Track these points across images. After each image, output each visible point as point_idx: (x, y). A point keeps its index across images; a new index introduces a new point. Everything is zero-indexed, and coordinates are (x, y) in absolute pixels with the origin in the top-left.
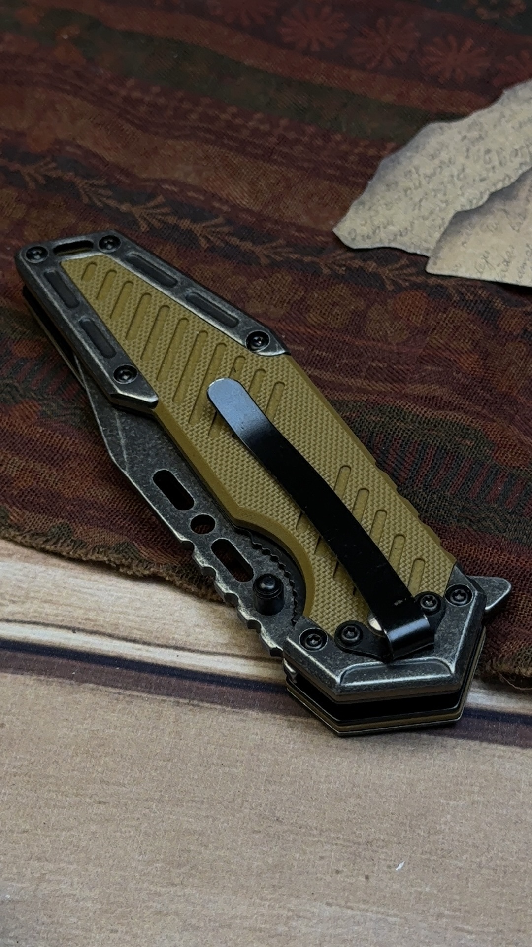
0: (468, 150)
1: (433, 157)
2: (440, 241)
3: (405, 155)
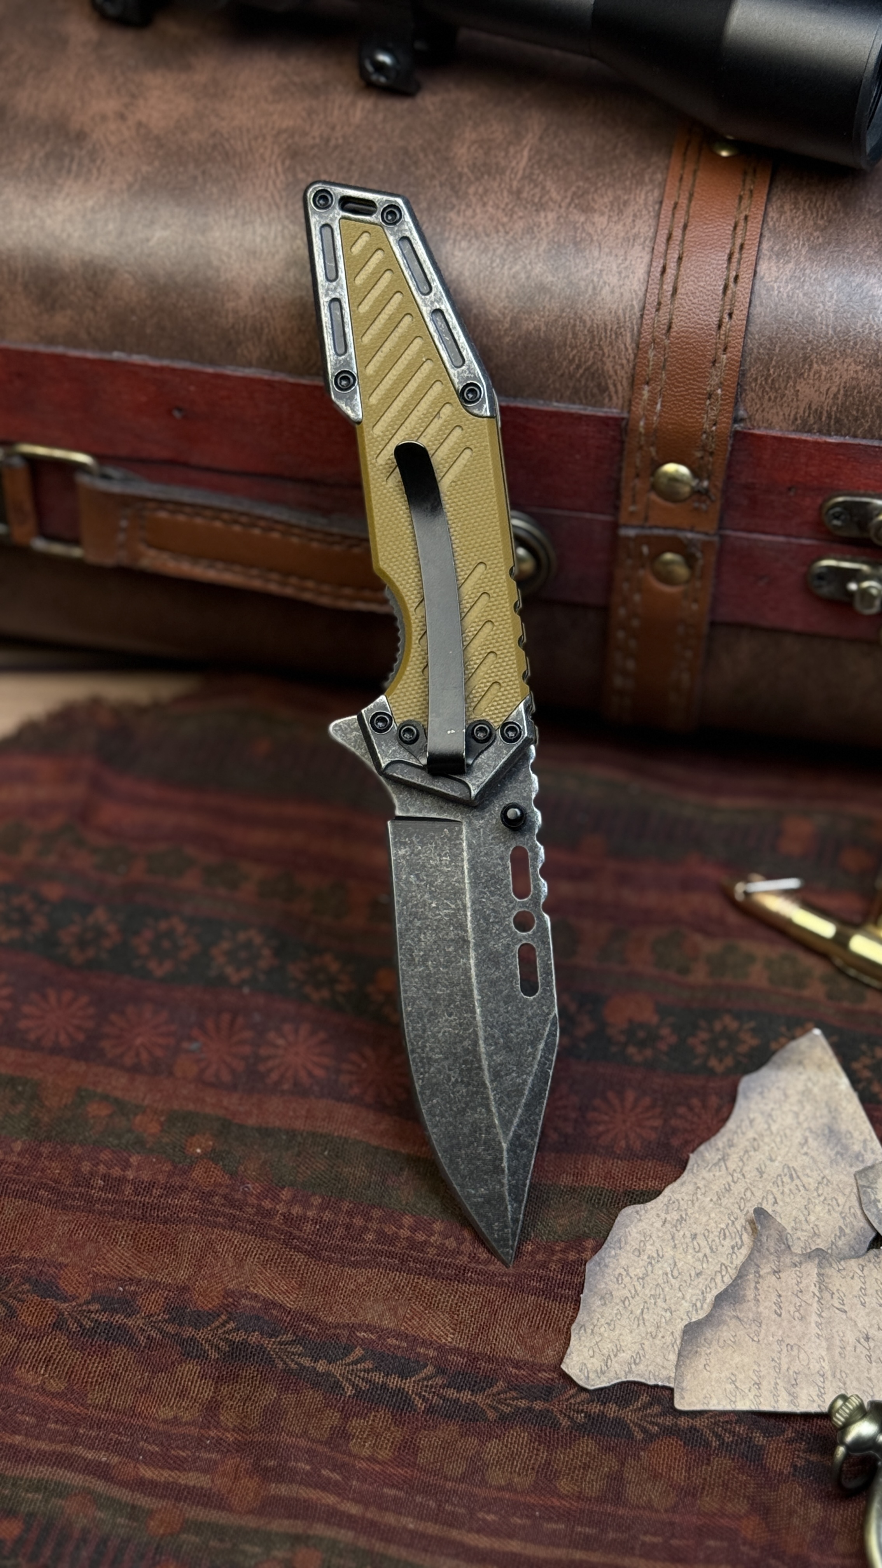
0: (673, 1238)
1: (639, 1252)
2: (677, 1366)
3: (608, 1251)
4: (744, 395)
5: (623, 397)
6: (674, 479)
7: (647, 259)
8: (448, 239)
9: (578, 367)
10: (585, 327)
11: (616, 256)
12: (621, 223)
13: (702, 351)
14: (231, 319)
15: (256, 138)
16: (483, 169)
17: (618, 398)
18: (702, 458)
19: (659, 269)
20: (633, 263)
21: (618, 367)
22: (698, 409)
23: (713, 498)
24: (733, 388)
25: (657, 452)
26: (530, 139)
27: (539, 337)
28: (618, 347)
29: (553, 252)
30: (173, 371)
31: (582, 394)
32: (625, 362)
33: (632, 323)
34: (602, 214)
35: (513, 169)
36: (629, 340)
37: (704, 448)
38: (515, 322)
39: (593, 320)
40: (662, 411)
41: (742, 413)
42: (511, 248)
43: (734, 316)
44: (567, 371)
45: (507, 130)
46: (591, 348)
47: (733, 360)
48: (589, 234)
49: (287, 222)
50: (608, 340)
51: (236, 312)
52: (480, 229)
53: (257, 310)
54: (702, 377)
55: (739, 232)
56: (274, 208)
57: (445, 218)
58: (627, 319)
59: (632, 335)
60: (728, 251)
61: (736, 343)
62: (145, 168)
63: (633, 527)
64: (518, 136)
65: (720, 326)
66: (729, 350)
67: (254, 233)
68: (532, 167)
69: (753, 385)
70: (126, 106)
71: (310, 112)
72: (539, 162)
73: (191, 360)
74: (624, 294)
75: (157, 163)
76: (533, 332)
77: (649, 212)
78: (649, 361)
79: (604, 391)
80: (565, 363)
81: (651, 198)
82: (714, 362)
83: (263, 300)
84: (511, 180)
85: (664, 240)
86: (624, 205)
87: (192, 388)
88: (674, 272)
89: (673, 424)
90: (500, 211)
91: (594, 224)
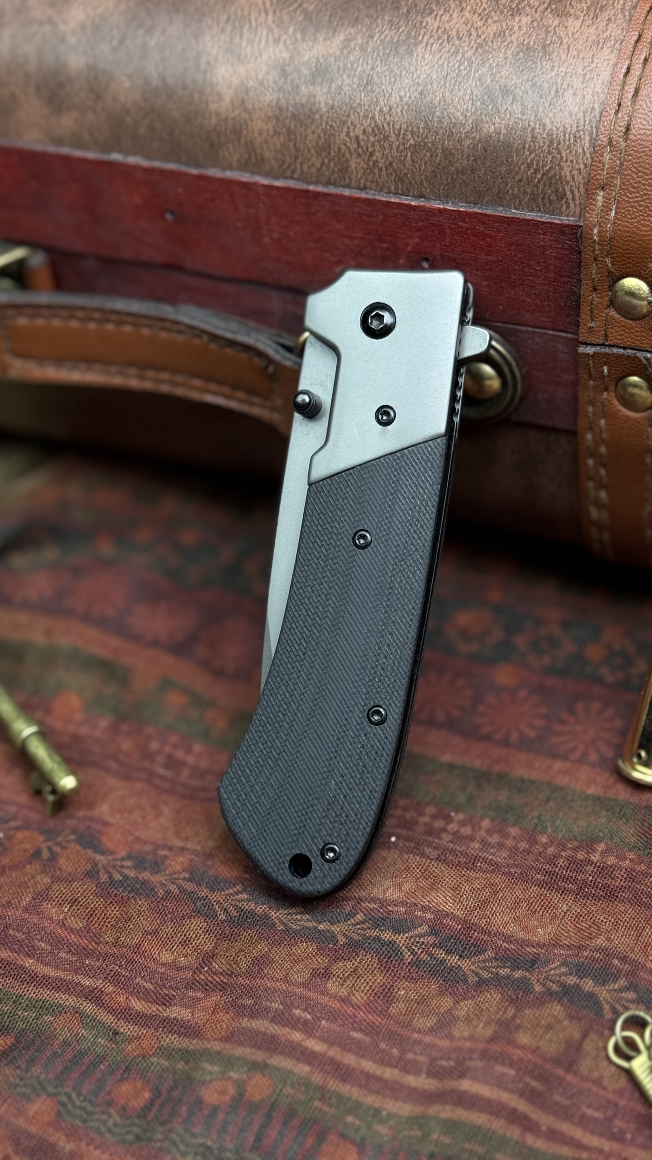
5: (580, 204)
6: (631, 294)
7: (613, 61)
8: (421, 42)
9: (536, 171)
10: (544, 129)
11: (583, 58)
12: (594, 27)
14: (214, 122)
17: (575, 206)
19: (624, 71)
20: (599, 65)
21: (575, 172)
25: (612, 263)
27: (499, 141)
28: (577, 151)
29: (521, 55)
30: (162, 172)
31: (540, 200)
32: (582, 166)
33: (591, 126)
34: (577, 18)
36: (587, 145)
38: (477, 125)
39: (553, 123)
40: (616, 218)
42: (480, 51)
44: (525, 176)
46: (549, 152)
48: (560, 38)
49: (273, 26)
50: (567, 143)
51: (218, 114)
52: (454, 32)
53: (237, 112)
56: (263, 14)
57: (421, 23)
58: (587, 122)
59: (591, 139)
63: (592, 345)
67: (241, 37)
73: (179, 161)
74: (586, 97)
76: (494, 135)
77: (625, 16)
78: (604, 165)
79: (562, 199)
80: (523, 167)
83: (243, 102)
85: (633, 42)
86: (601, 10)
87: (180, 190)
88: (638, 73)
89: (627, 232)
90: (477, 15)
91: (566, 27)
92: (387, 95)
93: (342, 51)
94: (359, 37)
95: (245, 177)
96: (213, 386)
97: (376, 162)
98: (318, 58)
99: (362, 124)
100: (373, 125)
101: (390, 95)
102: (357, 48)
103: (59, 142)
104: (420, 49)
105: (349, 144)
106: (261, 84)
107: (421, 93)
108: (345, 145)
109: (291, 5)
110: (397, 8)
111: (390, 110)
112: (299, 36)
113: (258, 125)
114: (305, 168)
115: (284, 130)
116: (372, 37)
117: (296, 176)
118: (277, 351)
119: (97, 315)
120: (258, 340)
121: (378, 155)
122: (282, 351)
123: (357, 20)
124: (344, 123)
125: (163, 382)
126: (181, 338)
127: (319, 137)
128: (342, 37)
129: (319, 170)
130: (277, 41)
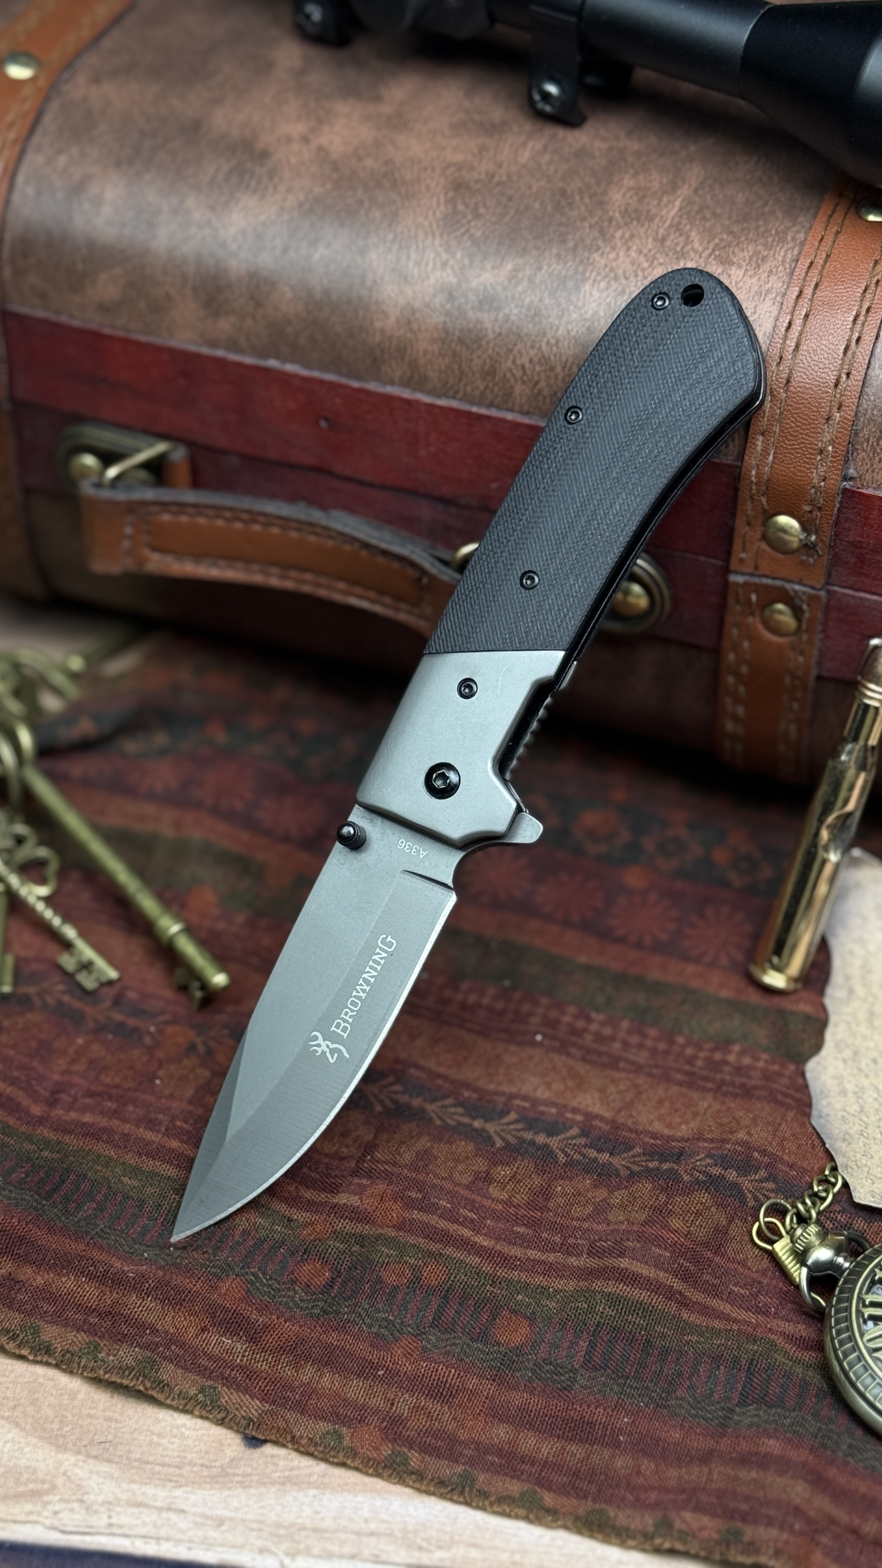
4: (855, 454)
5: (739, 446)
6: (784, 530)
7: (775, 313)
8: (588, 279)
12: (757, 277)
13: (816, 407)
14: (378, 338)
15: (425, 169)
16: (633, 215)
17: (734, 446)
18: (811, 512)
19: (785, 325)
20: (762, 316)
22: (808, 464)
23: (820, 553)
24: (843, 446)
25: (767, 501)
26: (685, 191)
30: (322, 382)
34: (740, 267)
35: (662, 217)
37: (812, 502)
40: (773, 462)
41: (852, 472)
43: (851, 376)
45: (665, 180)
47: (845, 418)
49: (440, 249)
51: (383, 331)
52: (620, 272)
53: (402, 331)
54: (814, 432)
55: (868, 296)
56: (430, 237)
57: (588, 259)
60: (854, 313)
61: (851, 402)
62: (318, 190)
63: (743, 574)
64: (674, 187)
65: (836, 385)
66: (843, 408)
67: (408, 258)
68: (681, 217)
69: (865, 445)
70: (312, 130)
71: (482, 149)
72: (688, 213)
73: (339, 373)
75: (329, 186)
77: (785, 269)
78: (764, 413)
81: (789, 256)
82: (828, 419)
83: (409, 322)
84: (658, 227)
85: (794, 298)
86: (762, 261)
87: (338, 400)
88: (799, 328)
89: (785, 476)
90: (642, 256)
91: (730, 276)
92: (555, 328)
93: (510, 281)
94: (527, 268)
95: (407, 394)
96: (358, 590)
97: (540, 391)
98: (485, 286)
99: (528, 353)
100: (540, 355)
101: (558, 329)
102: (526, 279)
103: (214, 344)
104: (588, 286)
105: (514, 371)
106: (428, 306)
107: (588, 329)
108: (511, 371)
109: (457, 229)
110: (564, 242)
111: (558, 341)
112: (466, 261)
113: (423, 345)
114: (469, 389)
115: (450, 353)
116: (540, 268)
117: (458, 396)
118: (433, 565)
119: (245, 516)
120: (412, 552)
121: (542, 384)
122: (439, 565)
123: (524, 250)
124: (510, 351)
125: (305, 582)
126: (330, 543)
127: (485, 363)
128: (509, 266)
129: (483, 393)
130: (444, 265)
